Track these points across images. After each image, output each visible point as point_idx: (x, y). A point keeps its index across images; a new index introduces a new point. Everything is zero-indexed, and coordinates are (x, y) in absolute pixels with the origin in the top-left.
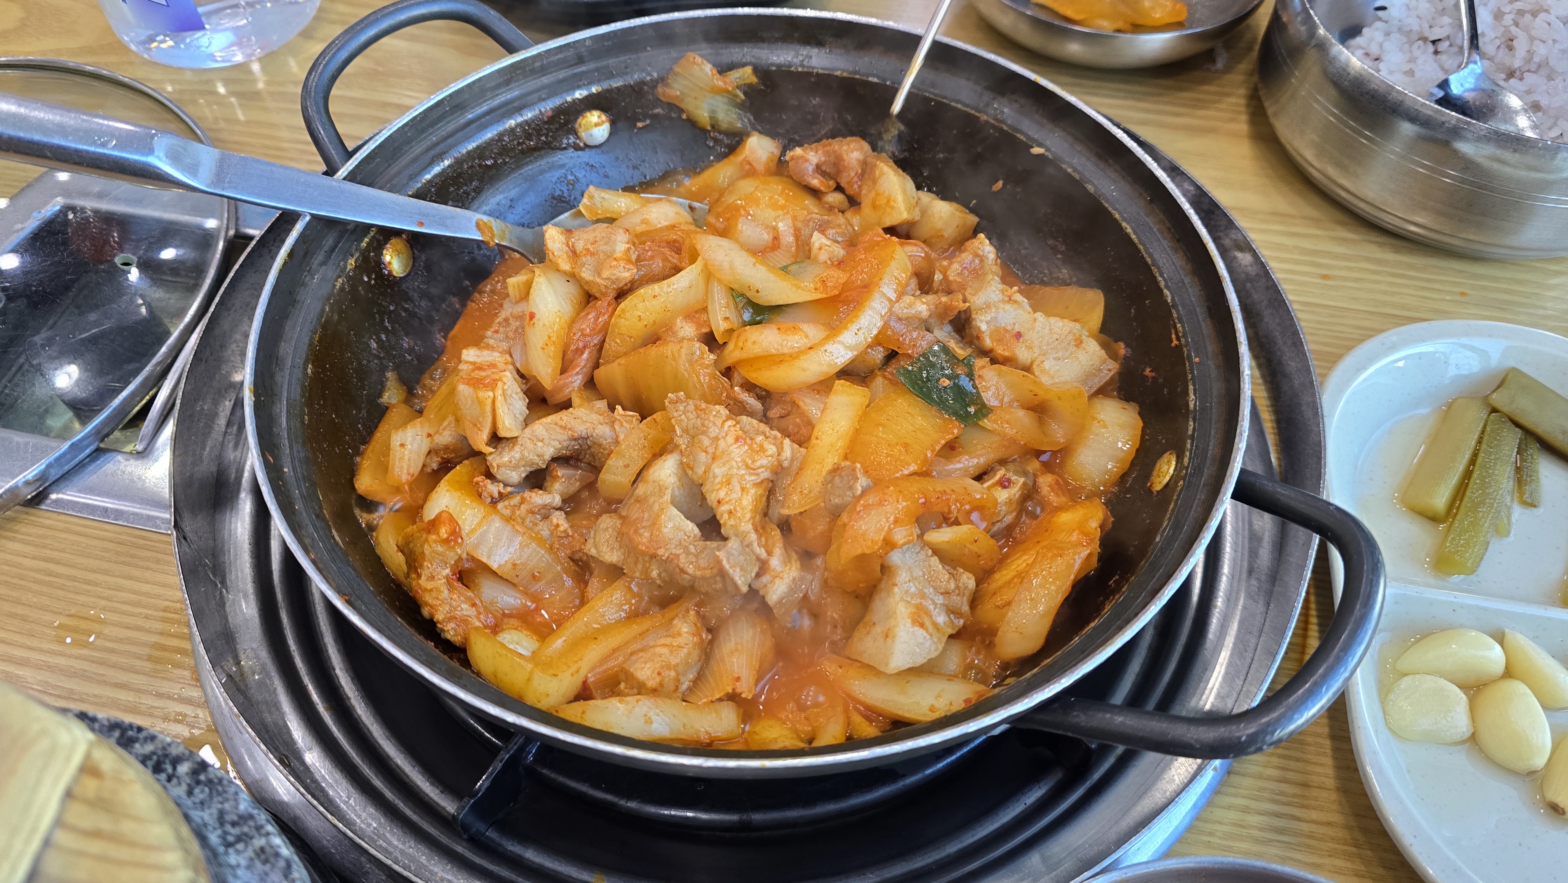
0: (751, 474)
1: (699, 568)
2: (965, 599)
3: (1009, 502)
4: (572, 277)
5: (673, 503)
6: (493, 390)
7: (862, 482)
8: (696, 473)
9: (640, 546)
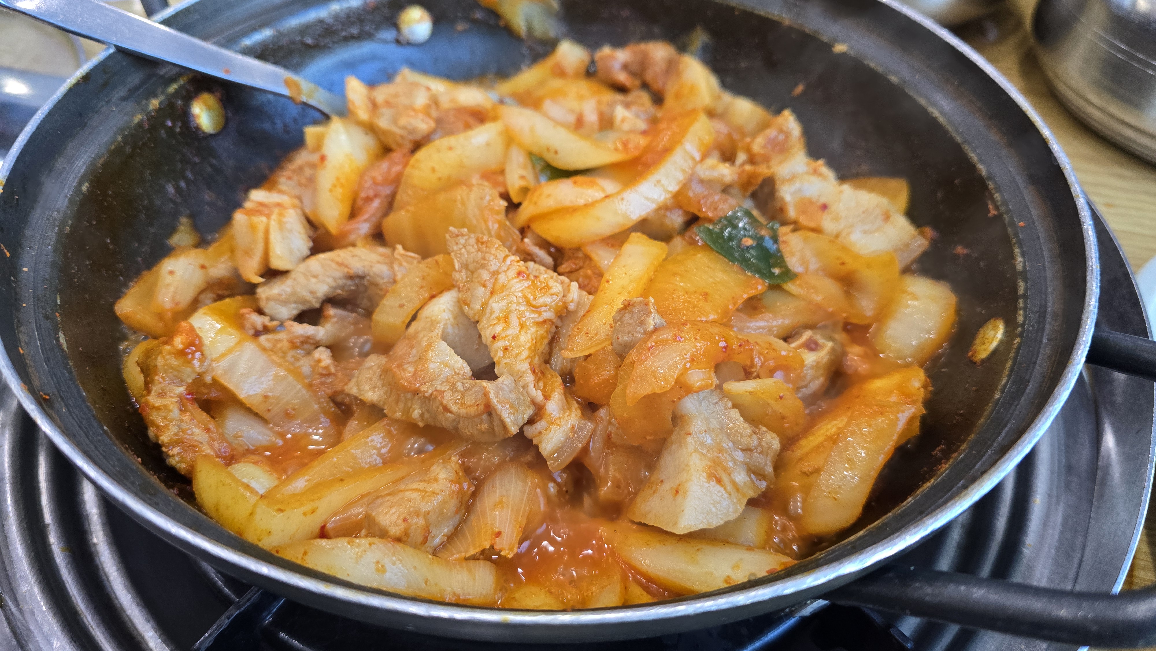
0: (533, 312)
1: (462, 405)
2: (769, 458)
3: (816, 366)
4: (370, 129)
5: (444, 338)
6: (268, 216)
7: (653, 320)
8: (472, 309)
9: (402, 381)
